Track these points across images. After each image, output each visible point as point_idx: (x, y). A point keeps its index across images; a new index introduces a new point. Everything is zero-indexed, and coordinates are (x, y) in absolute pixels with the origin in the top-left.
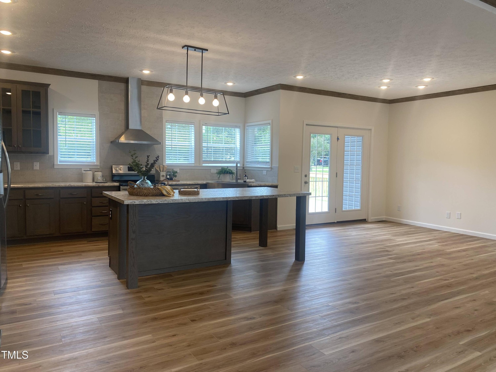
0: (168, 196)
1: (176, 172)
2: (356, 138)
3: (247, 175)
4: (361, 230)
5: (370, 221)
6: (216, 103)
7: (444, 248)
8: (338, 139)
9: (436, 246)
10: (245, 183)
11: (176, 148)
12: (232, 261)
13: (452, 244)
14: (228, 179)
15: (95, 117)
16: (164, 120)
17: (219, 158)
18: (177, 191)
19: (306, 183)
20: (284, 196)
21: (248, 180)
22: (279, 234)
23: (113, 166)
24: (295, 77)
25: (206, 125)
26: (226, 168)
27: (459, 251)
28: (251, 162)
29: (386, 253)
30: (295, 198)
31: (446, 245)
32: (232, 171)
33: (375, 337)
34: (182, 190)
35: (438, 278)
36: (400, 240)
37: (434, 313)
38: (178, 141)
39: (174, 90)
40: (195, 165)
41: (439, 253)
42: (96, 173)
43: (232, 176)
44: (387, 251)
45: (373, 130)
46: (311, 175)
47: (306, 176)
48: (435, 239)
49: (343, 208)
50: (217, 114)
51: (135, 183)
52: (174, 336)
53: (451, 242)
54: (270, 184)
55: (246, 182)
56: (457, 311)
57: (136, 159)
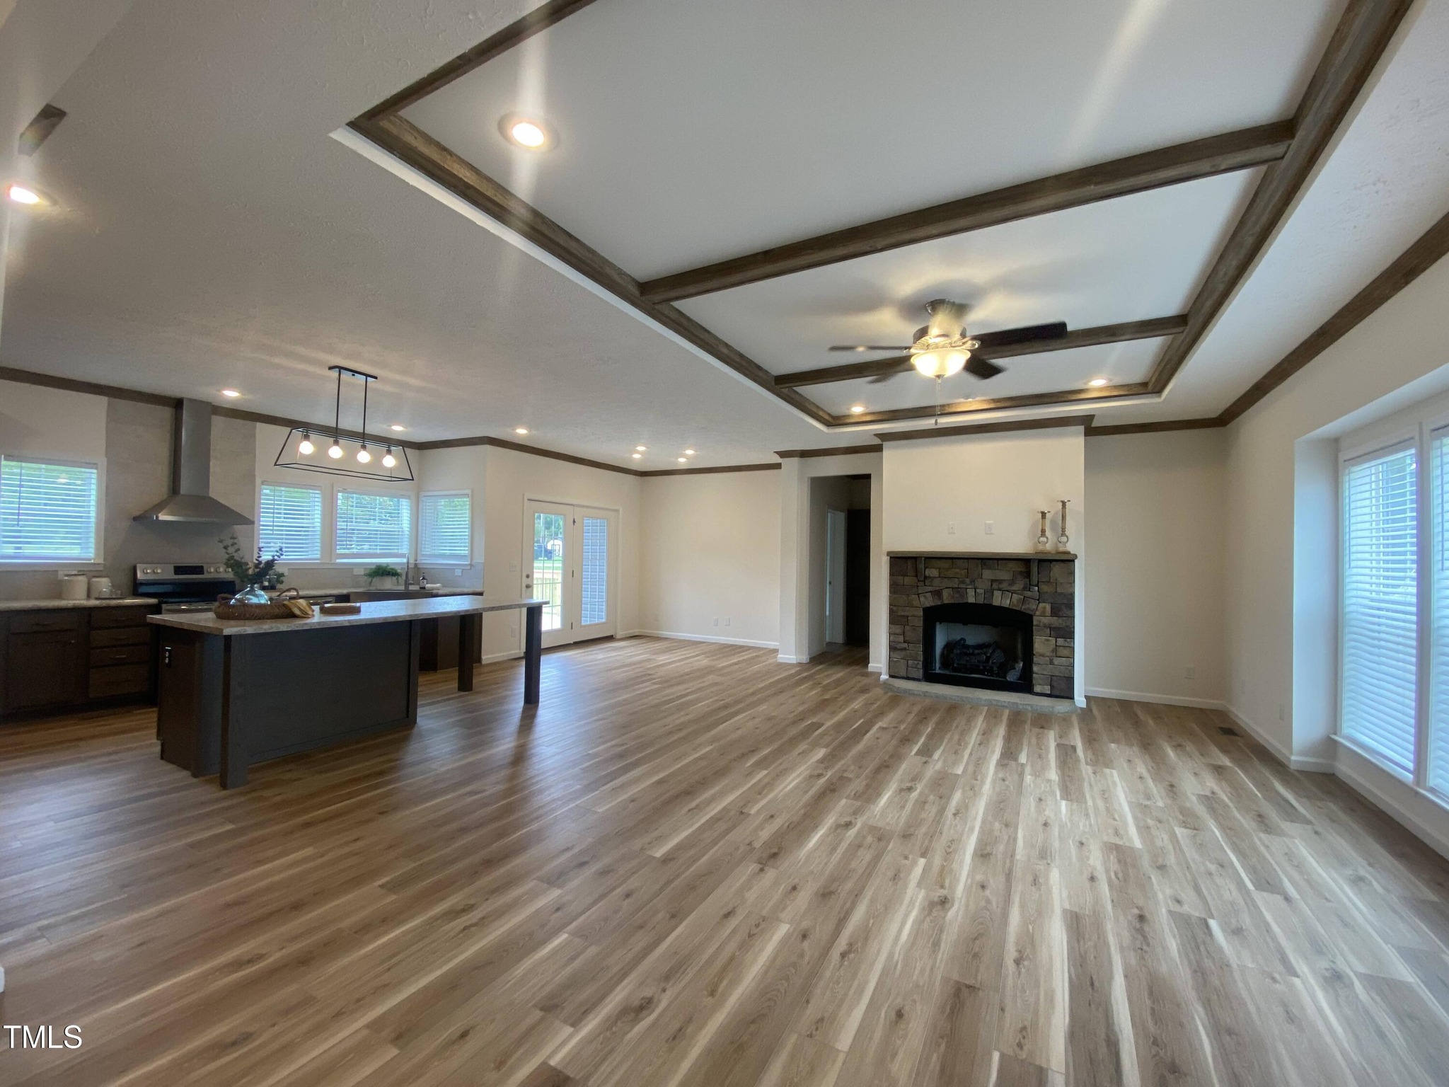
0: (305, 617)
1: (282, 575)
2: (590, 521)
3: (425, 578)
4: (607, 651)
5: (618, 637)
6: (389, 461)
7: (714, 663)
8: (574, 522)
9: (704, 662)
10: (423, 591)
11: (282, 530)
12: (418, 720)
13: (723, 657)
14: (388, 584)
15: (96, 469)
16: (258, 481)
17: (394, 549)
18: (316, 608)
19: (528, 587)
20: (492, 609)
21: (428, 586)
22: (485, 670)
23: (138, 565)
24: (514, 430)
25: (344, 491)
26: (385, 565)
27: (731, 665)
28: (430, 556)
29: (649, 677)
30: (524, 611)
31: (716, 659)
32: (396, 571)
33: (655, 778)
34: (327, 605)
35: (715, 698)
36: (662, 659)
37: (715, 739)
38: (285, 518)
39: (312, 436)
40: (323, 561)
41: (710, 670)
42: (95, 580)
43: (397, 579)
44: (649, 675)
45: (621, 512)
46: (536, 576)
47: (528, 576)
48: (703, 654)
49: (582, 622)
50: (390, 479)
51: (232, 596)
52: (356, 840)
53: (721, 656)
54: (470, 590)
55: (424, 588)
56: (739, 732)
57: (235, 555)
